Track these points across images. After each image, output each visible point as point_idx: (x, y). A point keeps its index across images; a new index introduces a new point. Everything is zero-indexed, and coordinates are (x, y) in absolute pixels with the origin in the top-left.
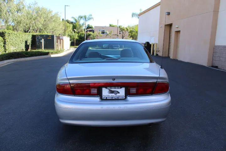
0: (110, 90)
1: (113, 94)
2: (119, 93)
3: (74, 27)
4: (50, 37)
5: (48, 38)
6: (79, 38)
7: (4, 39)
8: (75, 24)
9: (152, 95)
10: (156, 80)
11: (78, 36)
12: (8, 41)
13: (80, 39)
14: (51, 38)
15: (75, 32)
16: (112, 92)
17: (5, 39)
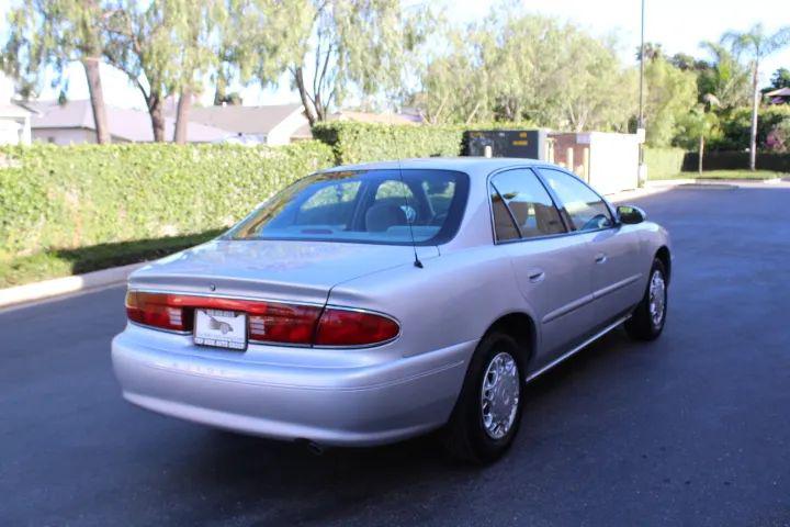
0: (214, 320)
1: (218, 332)
2: (231, 330)
3: (706, 87)
4: (523, 139)
5: (515, 143)
6: (727, 135)
7: (335, 151)
8: (711, 74)
9: (312, 347)
10: (323, 301)
11: (724, 127)
12: (352, 156)
13: (730, 140)
14: (525, 143)
15: (707, 109)
16: (216, 325)
17: (340, 151)
